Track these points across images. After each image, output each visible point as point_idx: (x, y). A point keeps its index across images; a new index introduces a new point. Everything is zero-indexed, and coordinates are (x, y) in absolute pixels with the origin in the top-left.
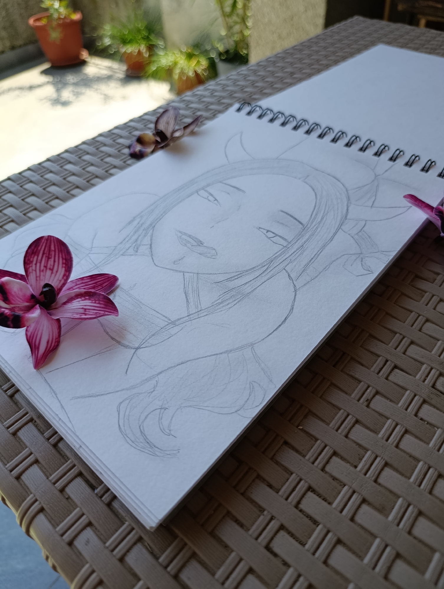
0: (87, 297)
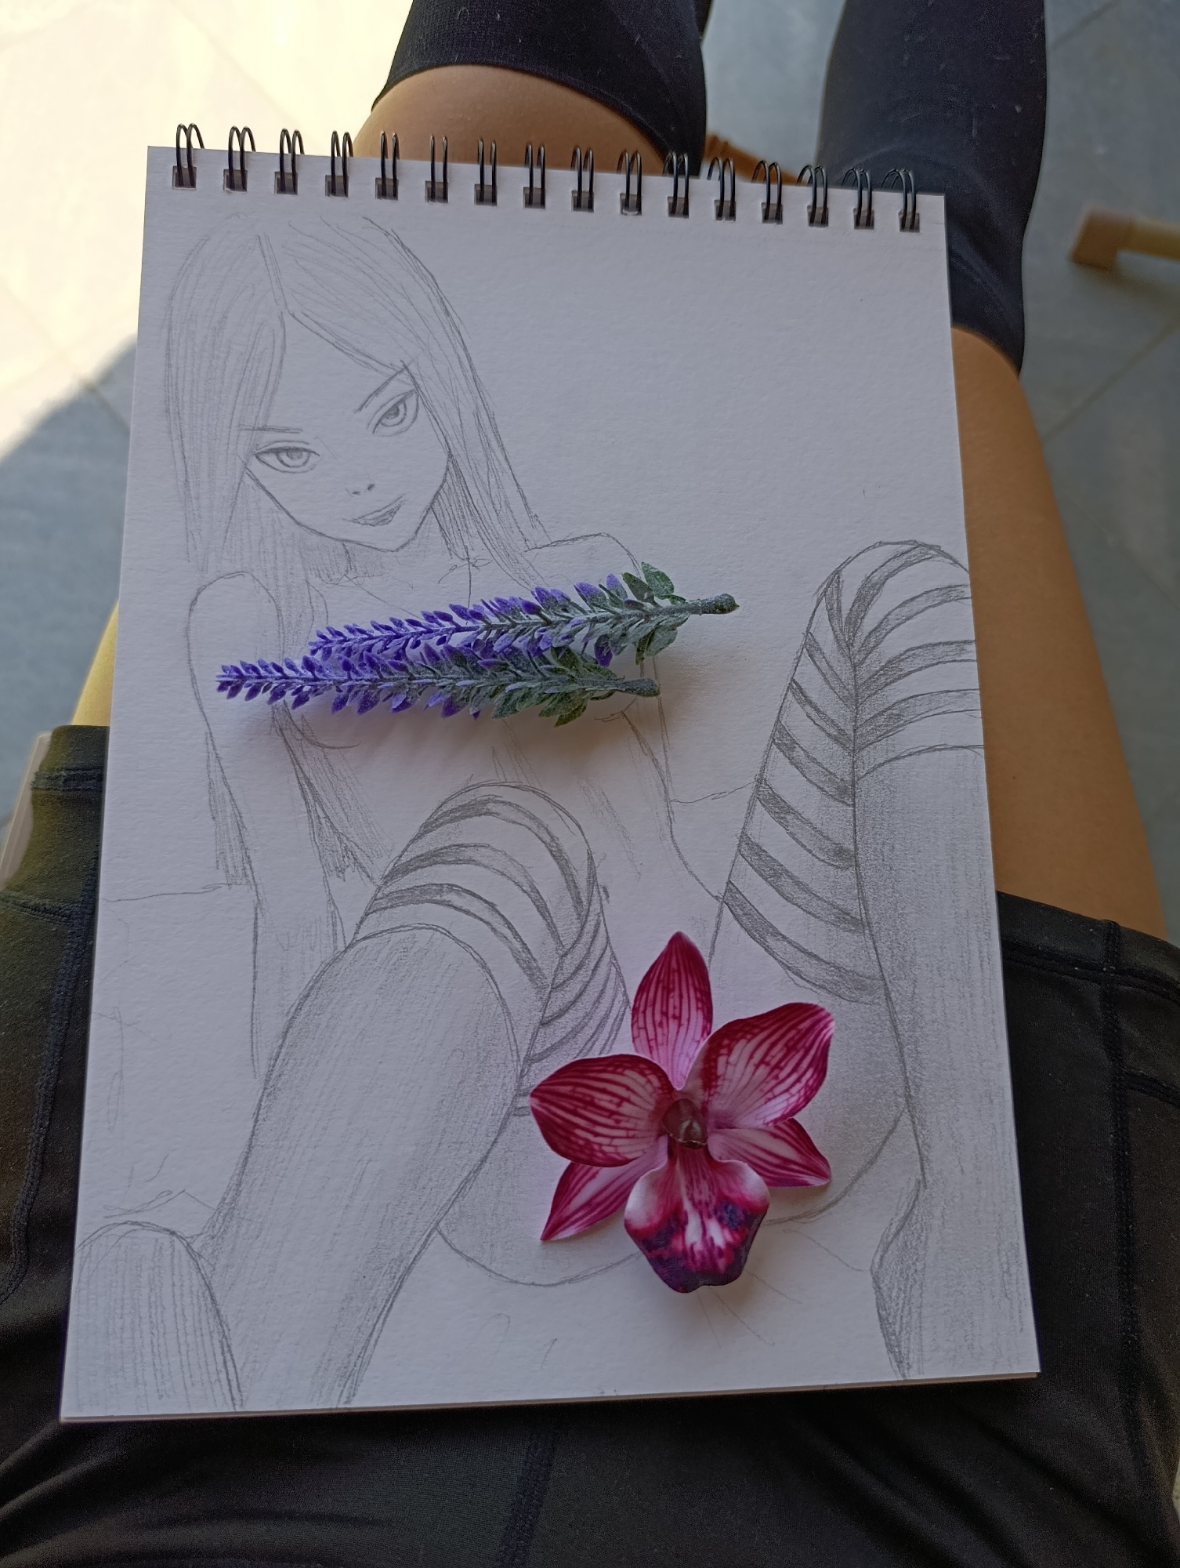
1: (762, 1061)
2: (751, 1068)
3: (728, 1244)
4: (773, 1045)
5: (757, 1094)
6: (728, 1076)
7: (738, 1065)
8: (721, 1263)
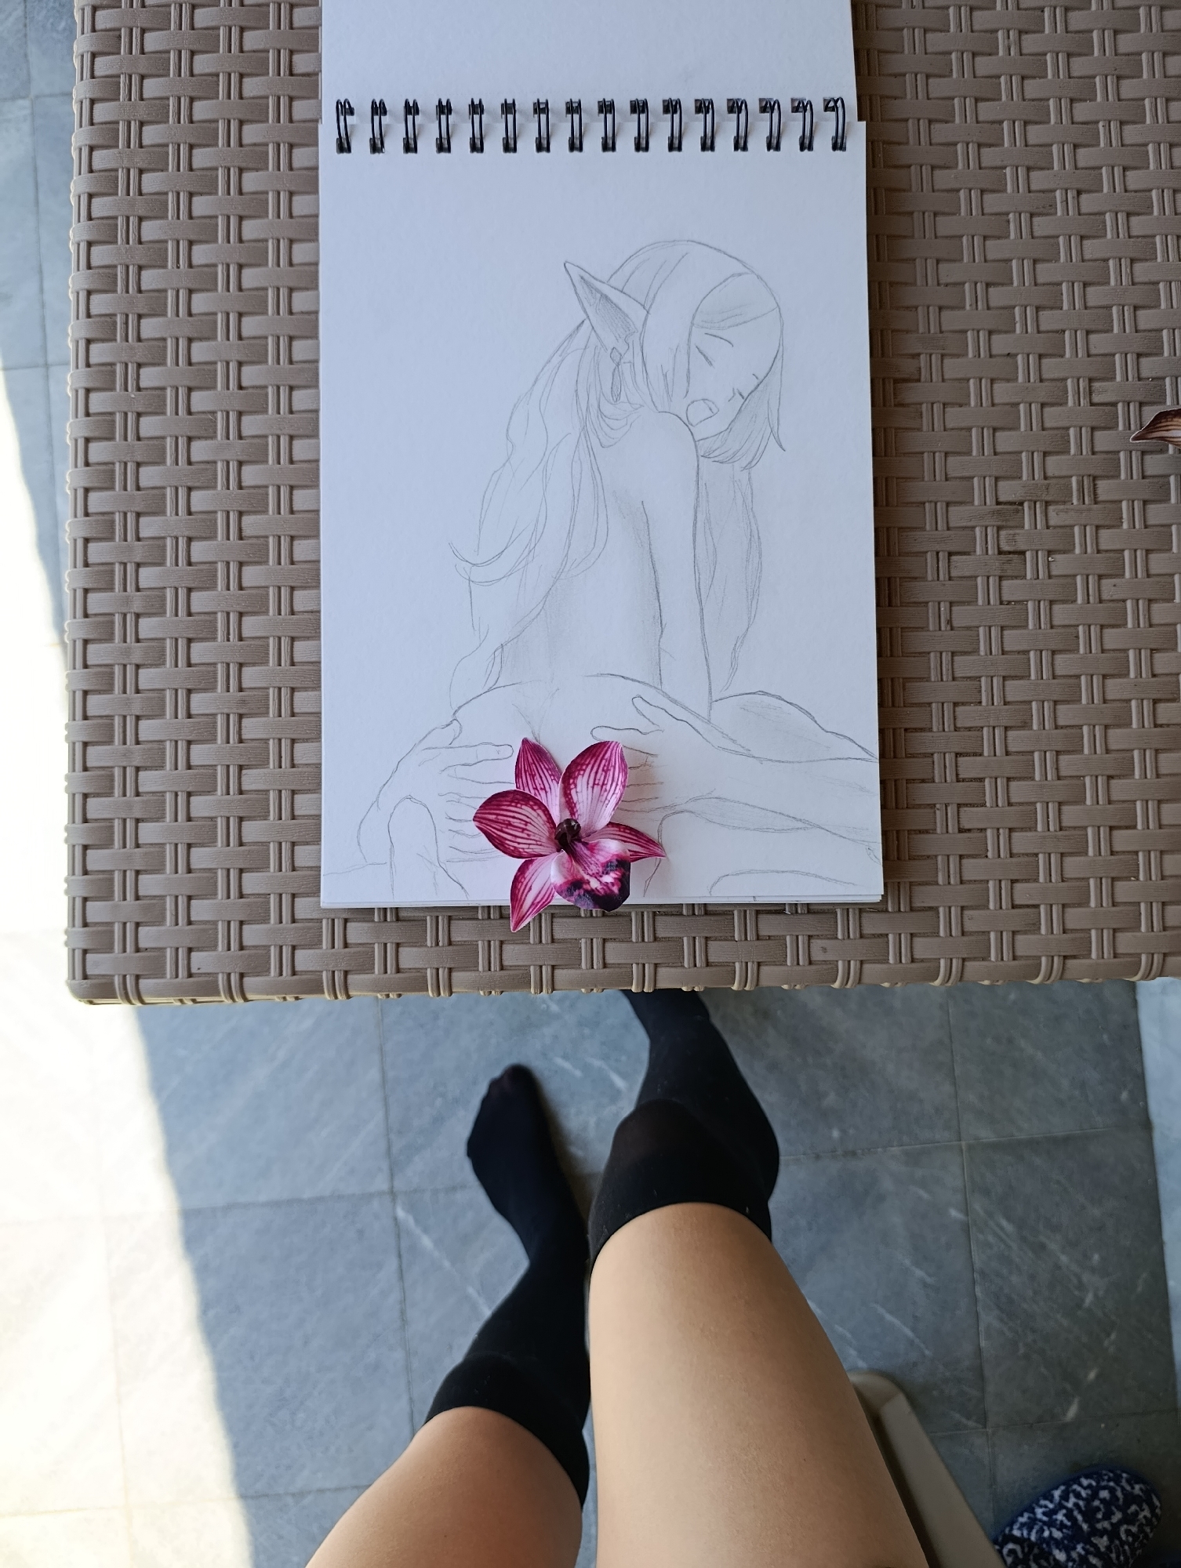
0: (571, 781)
1: (594, 784)
2: (590, 789)
3: (615, 879)
4: (596, 773)
5: (600, 804)
6: (580, 800)
7: (582, 791)
8: (615, 889)
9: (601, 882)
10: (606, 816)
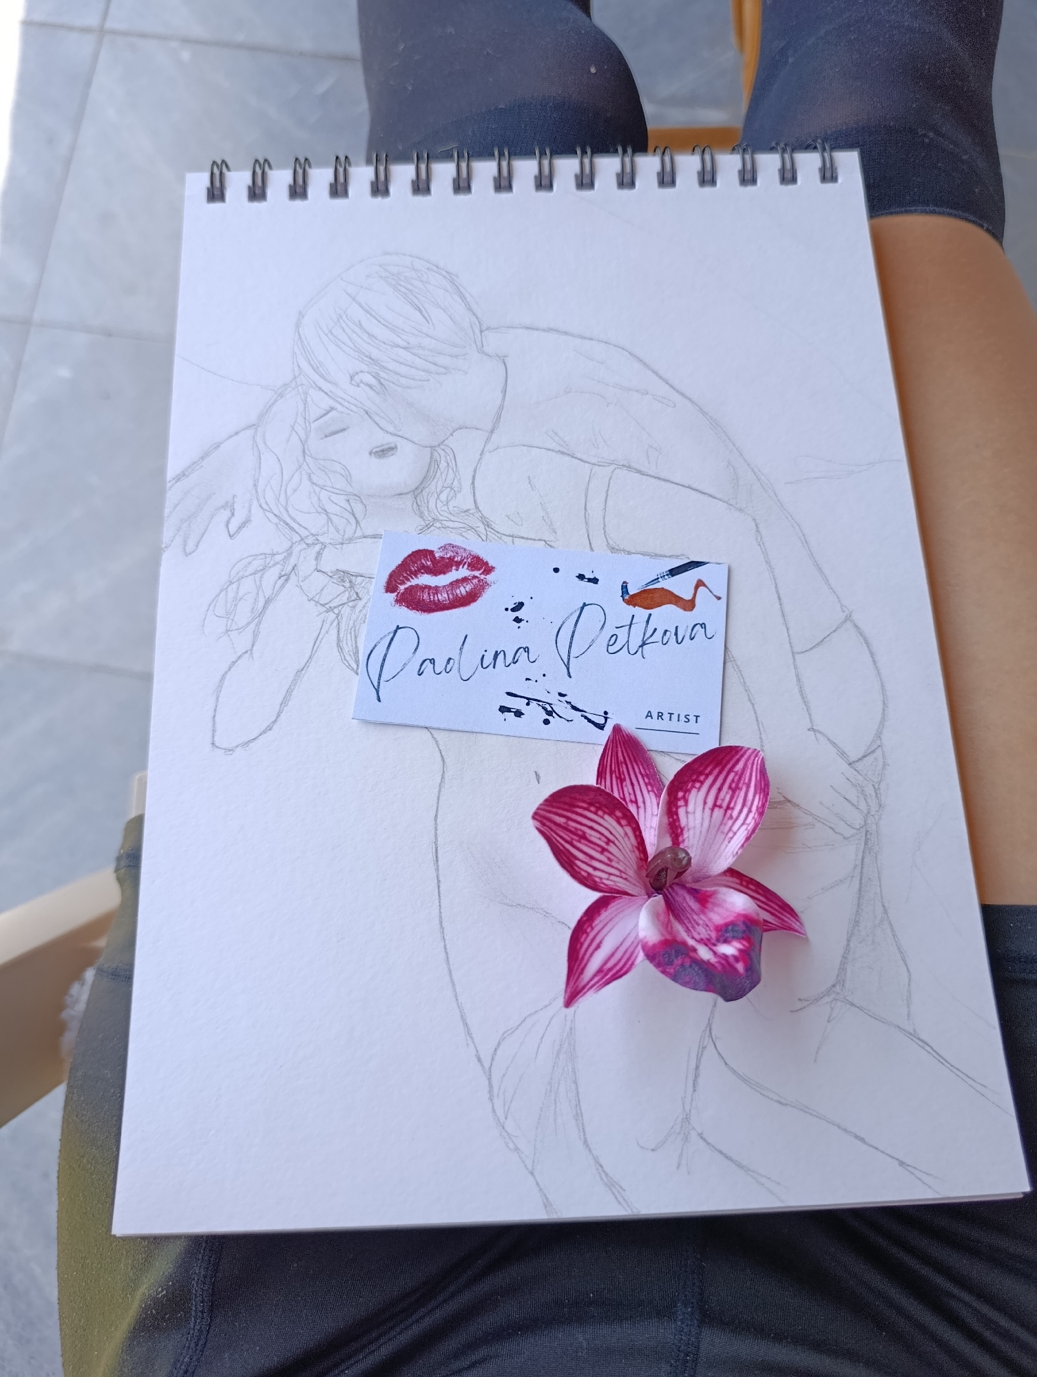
1: (715, 805)
2: (708, 812)
3: (740, 951)
4: (720, 789)
5: (720, 837)
6: (691, 824)
7: (695, 812)
8: (740, 967)
9: (715, 953)
10: (727, 854)
